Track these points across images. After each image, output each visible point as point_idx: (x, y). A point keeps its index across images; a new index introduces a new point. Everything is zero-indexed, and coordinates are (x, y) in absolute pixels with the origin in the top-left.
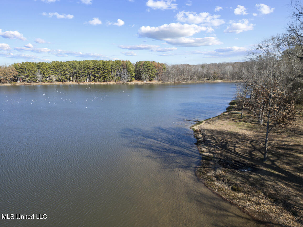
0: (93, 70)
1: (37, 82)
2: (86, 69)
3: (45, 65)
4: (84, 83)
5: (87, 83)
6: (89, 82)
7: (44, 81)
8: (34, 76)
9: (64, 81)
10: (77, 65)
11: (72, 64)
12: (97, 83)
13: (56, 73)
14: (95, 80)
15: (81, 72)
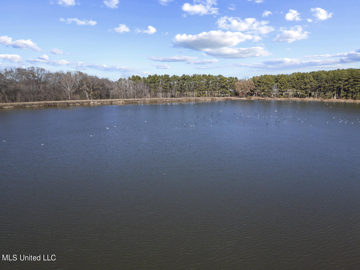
0: (347, 83)
1: (271, 97)
2: (336, 81)
3: (284, 78)
4: (330, 100)
5: (334, 100)
6: (337, 99)
7: (279, 96)
8: (270, 90)
9: (303, 96)
10: (324, 76)
11: (316, 76)
12: (350, 101)
13: (295, 87)
14: (347, 97)
15: (328, 85)
